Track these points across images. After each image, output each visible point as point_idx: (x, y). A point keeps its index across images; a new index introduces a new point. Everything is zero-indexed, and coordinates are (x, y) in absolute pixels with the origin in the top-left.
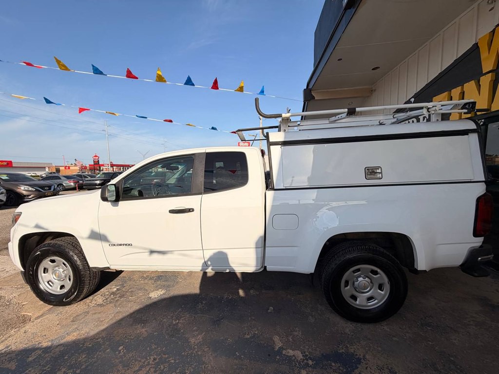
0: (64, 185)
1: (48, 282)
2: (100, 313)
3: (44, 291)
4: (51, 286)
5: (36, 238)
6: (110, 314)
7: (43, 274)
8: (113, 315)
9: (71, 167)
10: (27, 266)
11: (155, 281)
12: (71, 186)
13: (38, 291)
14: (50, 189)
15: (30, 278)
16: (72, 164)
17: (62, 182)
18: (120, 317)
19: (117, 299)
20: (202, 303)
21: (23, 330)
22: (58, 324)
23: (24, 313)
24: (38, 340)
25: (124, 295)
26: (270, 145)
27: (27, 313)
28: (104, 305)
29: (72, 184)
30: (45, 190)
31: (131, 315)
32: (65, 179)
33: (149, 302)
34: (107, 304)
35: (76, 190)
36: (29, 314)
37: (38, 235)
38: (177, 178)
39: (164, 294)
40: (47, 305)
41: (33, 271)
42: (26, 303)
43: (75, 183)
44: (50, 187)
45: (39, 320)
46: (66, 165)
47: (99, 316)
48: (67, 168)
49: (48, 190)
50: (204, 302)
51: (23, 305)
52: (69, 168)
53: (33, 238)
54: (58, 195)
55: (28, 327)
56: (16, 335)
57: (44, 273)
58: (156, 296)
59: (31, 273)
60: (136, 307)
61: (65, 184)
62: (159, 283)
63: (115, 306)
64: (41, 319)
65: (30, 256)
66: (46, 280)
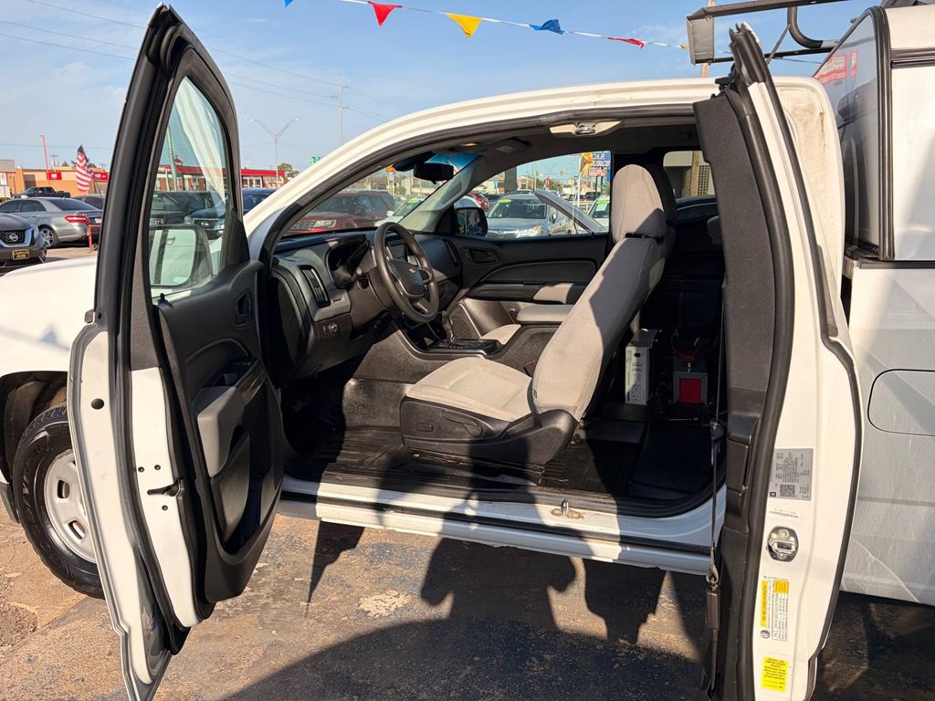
0: (54, 228)
1: (71, 525)
2: (220, 638)
3: (63, 548)
4: (80, 537)
5: (30, 388)
6: (253, 646)
7: (58, 500)
8: (260, 652)
9: (63, 174)
10: (15, 470)
11: (372, 562)
12: (73, 232)
13: (45, 545)
14: (21, 240)
15: (26, 506)
16: (65, 165)
17: (49, 218)
18: (281, 661)
19: (263, 601)
20: (541, 659)
21: (23, 652)
22: (110, 654)
23: (16, 604)
24: (65, 689)
25: (281, 593)
26: (893, 65)
27: (24, 606)
28: (228, 617)
29: (76, 226)
30: (10, 242)
31: (316, 659)
32: (57, 209)
33: (363, 627)
34: (237, 613)
35: (88, 246)
36: (28, 608)
37: (36, 380)
38: (434, 212)
39: (405, 607)
40: (71, 589)
41: (30, 486)
42: (16, 574)
43: (85, 222)
44: (21, 233)
45: (58, 632)
46: (52, 167)
47: (221, 647)
48: (54, 176)
49: (17, 242)
50: (548, 657)
51: (10, 580)
52: (59, 177)
53: (23, 387)
54: (45, 260)
55: (34, 645)
56: (10, 664)
57: (60, 495)
58: (383, 612)
59: (26, 491)
60: (325, 638)
61: (57, 225)
62: (384, 567)
63: (262, 622)
64: (64, 628)
65: (22, 441)
66: (65, 519)
